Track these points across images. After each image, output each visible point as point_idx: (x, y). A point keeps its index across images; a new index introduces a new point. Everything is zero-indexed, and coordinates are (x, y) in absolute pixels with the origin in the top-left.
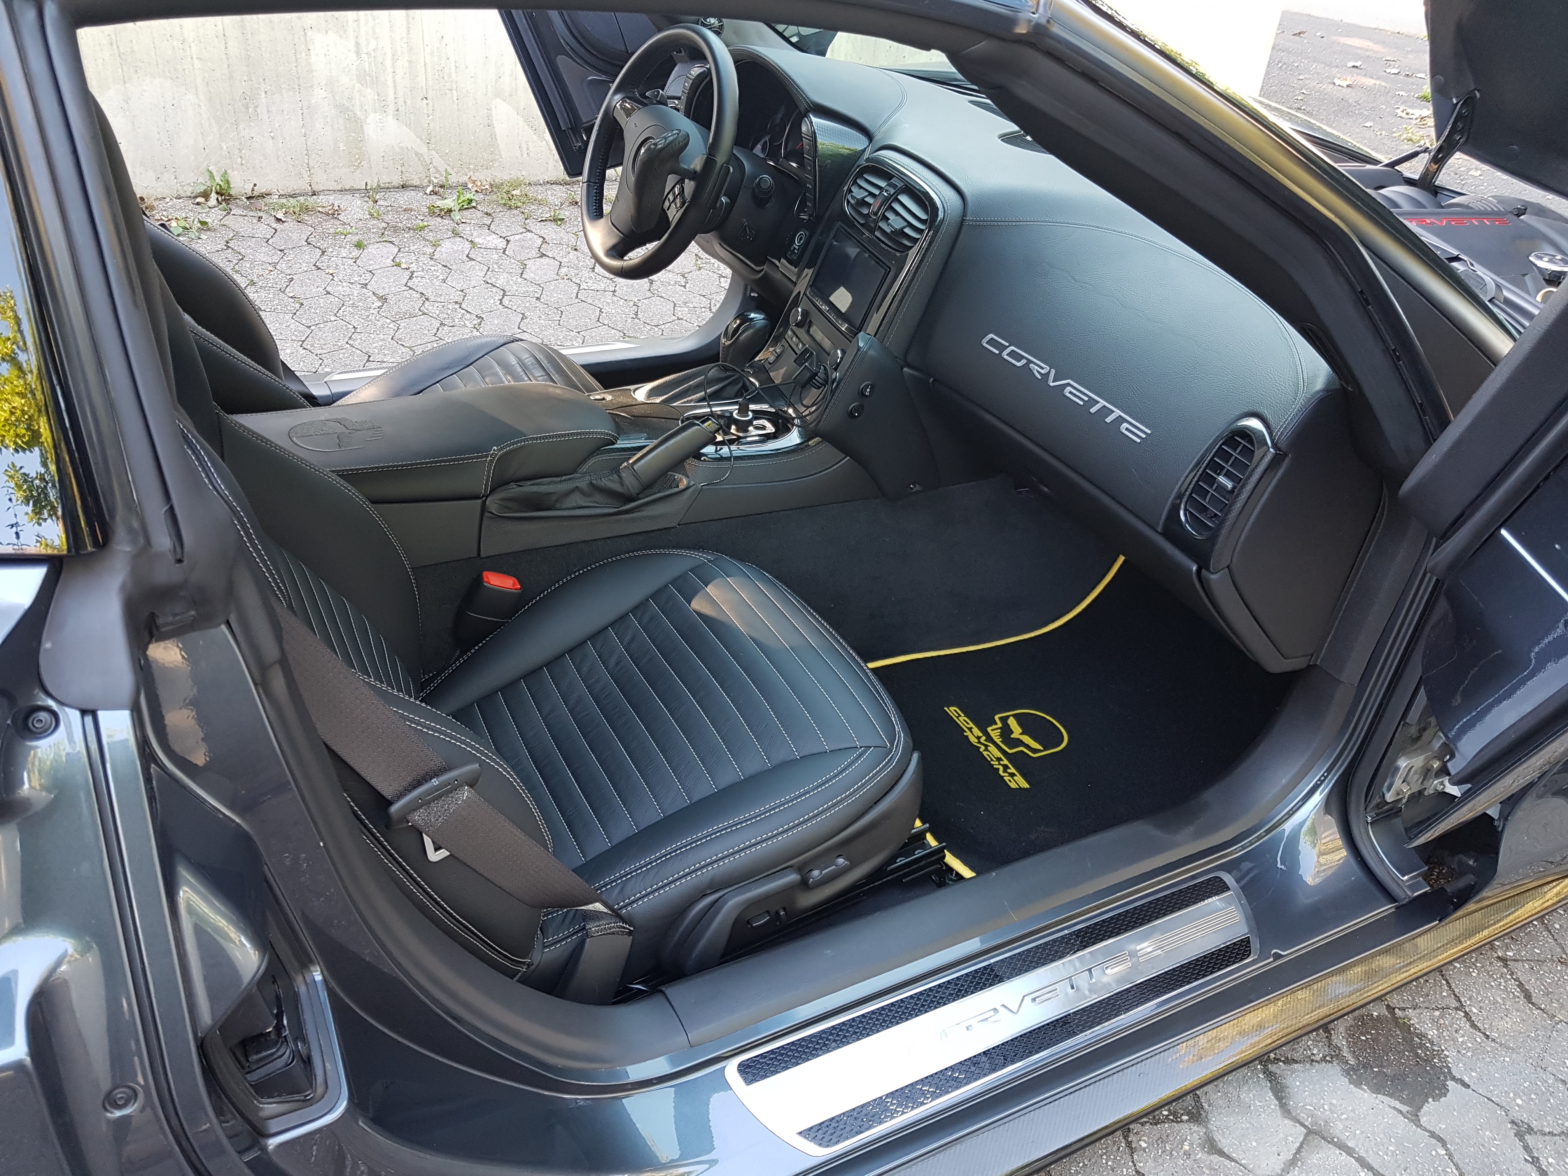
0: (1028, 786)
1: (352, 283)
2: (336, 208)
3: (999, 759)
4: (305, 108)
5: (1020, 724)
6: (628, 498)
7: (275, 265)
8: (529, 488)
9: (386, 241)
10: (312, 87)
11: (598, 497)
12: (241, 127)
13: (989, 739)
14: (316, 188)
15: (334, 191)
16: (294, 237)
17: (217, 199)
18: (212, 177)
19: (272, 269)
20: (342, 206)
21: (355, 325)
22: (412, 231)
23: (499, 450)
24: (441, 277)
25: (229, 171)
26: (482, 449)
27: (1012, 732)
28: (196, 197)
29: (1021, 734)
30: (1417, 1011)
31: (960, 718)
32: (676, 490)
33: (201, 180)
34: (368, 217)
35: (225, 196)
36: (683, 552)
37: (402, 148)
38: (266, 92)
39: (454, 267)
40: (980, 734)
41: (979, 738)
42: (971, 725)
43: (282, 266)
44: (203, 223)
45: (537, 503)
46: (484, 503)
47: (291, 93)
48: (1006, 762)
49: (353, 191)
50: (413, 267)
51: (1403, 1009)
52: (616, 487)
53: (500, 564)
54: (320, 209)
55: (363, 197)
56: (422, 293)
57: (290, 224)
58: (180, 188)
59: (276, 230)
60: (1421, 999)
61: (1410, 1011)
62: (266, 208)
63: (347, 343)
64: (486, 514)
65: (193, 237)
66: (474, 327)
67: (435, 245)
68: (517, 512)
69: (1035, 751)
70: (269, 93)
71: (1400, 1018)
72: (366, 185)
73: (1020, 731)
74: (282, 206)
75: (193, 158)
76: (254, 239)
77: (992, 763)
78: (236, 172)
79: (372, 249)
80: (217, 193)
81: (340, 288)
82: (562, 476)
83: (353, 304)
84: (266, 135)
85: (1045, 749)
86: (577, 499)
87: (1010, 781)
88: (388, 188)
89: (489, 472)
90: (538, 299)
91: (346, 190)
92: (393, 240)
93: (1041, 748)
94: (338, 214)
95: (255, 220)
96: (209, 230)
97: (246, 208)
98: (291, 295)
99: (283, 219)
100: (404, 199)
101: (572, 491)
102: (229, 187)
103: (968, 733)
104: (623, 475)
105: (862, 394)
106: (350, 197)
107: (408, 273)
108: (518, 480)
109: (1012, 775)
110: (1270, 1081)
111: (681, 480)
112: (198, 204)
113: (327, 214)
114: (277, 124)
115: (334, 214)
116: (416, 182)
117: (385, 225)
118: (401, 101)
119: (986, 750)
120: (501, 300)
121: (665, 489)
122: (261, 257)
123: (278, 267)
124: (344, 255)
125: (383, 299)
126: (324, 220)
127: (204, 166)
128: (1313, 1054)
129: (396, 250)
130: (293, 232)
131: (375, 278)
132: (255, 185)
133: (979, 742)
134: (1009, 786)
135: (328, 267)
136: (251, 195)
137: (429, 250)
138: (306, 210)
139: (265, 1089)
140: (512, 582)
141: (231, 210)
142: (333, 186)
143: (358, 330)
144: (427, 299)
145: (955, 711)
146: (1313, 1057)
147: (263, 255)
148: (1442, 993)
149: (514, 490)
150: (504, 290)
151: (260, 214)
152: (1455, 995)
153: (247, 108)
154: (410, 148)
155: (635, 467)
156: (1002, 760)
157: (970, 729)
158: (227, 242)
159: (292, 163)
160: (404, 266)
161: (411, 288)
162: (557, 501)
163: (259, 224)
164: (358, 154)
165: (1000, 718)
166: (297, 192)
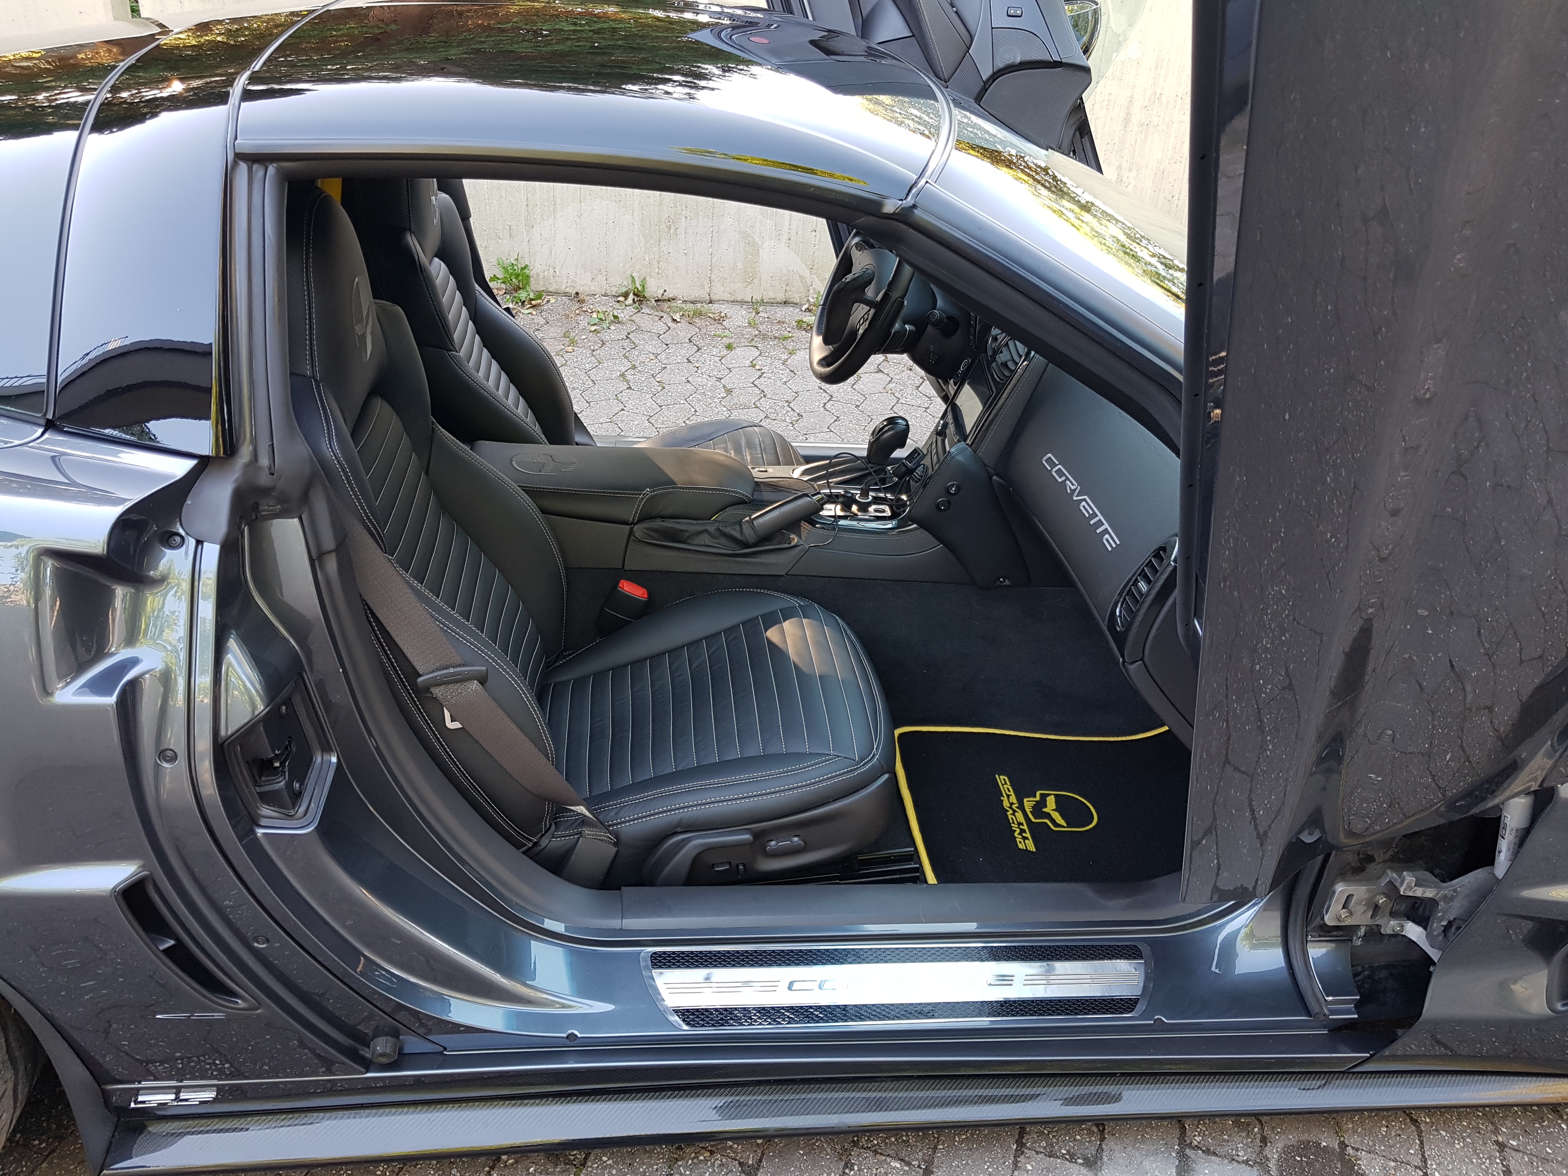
0: (1034, 850)
1: (710, 376)
2: (723, 315)
3: (1020, 824)
4: (714, 232)
5: (1057, 803)
6: (746, 545)
7: (656, 355)
8: (670, 524)
9: (752, 346)
10: (723, 216)
11: (723, 541)
12: (662, 244)
13: (1021, 807)
14: (713, 297)
15: (728, 301)
16: (681, 335)
17: (634, 300)
18: (634, 281)
19: (654, 358)
20: (728, 314)
21: (697, 409)
22: (777, 340)
23: (651, 492)
24: (785, 380)
25: (648, 278)
26: (639, 489)
27: (1046, 806)
28: (618, 296)
29: (1053, 810)
30: (1372, 1156)
31: (1005, 786)
32: (789, 546)
33: (625, 283)
34: (747, 325)
35: (640, 298)
36: (779, 594)
37: (789, 271)
38: (686, 217)
39: (799, 373)
40: (1015, 801)
41: (1012, 804)
42: (1012, 793)
43: (662, 356)
44: (616, 317)
45: (674, 536)
46: (632, 529)
47: (705, 220)
48: (1025, 827)
49: (742, 303)
50: (765, 369)
51: (1357, 1150)
52: (737, 535)
53: (636, 577)
54: (711, 315)
55: (749, 308)
56: (762, 391)
57: (683, 325)
58: (608, 288)
59: (669, 328)
60: (1383, 1148)
61: (1363, 1153)
62: (668, 310)
63: (684, 422)
64: (632, 538)
65: (605, 327)
66: (791, 423)
67: (790, 353)
68: (658, 540)
69: (1056, 824)
70: (688, 219)
71: (1349, 1155)
72: (752, 298)
73: (1054, 807)
74: (681, 309)
75: (622, 265)
76: (649, 334)
77: (1012, 825)
78: (653, 279)
79: (738, 351)
80: (635, 294)
81: (699, 379)
82: (699, 520)
83: (704, 393)
84: (680, 251)
85: (1069, 826)
86: (705, 539)
87: (1020, 842)
88: (772, 303)
89: (638, 506)
90: (857, 406)
91: (737, 301)
92: (759, 345)
93: (1065, 825)
94: (723, 320)
95: (657, 319)
96: (619, 323)
97: (653, 308)
98: (658, 380)
99: (678, 320)
100: (781, 313)
101: (702, 532)
102: (644, 291)
103: (1005, 799)
104: (744, 526)
105: (948, 491)
106: (738, 307)
107: (759, 373)
108: (664, 517)
109: (1025, 838)
110: (1180, 1161)
111: (794, 539)
112: (618, 302)
113: (715, 320)
114: (691, 244)
115: (720, 320)
116: (796, 300)
117: (757, 333)
118: (793, 232)
119: (1013, 814)
120: (825, 404)
121: (780, 543)
122: (650, 348)
123: (658, 357)
124: (714, 353)
125: (729, 391)
126: (711, 324)
127: (629, 273)
128: (1238, 1155)
129: (758, 353)
130: (683, 331)
131: (730, 375)
132: (665, 291)
133: (1011, 808)
134: (1018, 846)
135: (697, 361)
136: (660, 297)
137: (784, 357)
138: (699, 314)
139: (268, 798)
140: (641, 592)
141: (642, 309)
142: (727, 297)
143: (697, 414)
144: (764, 396)
145: (1004, 779)
146: (1236, 1158)
147: (652, 346)
148: (1409, 1149)
149: (658, 524)
150: (832, 396)
151: (662, 314)
152: (1423, 1156)
153: (670, 228)
154: (795, 271)
155: (755, 523)
156: (1023, 825)
157: (1008, 796)
158: (629, 334)
159: (697, 276)
160: (757, 367)
161: (755, 386)
162: (688, 537)
163: (659, 322)
164: (752, 273)
165: (1041, 794)
166: (697, 299)
